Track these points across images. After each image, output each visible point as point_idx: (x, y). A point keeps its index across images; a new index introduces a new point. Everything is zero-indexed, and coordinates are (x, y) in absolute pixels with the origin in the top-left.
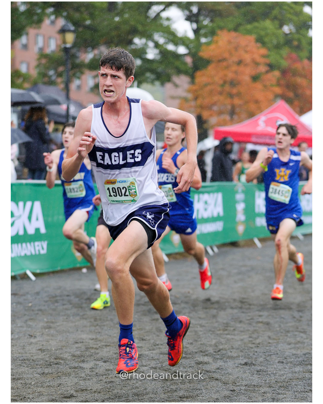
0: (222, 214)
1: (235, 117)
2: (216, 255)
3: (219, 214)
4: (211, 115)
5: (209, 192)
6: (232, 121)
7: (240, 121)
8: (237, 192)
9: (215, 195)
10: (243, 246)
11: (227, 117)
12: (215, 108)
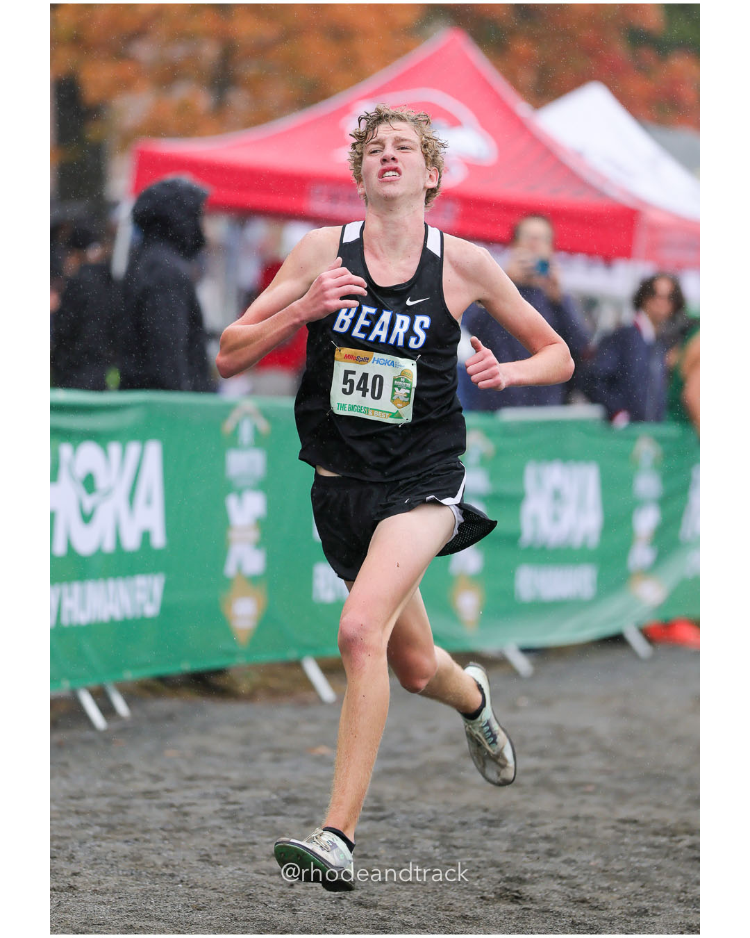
0: (158, 540)
1: (239, 100)
2: (121, 731)
3: (146, 536)
4: (125, 85)
5: (100, 438)
6: (220, 117)
7: (260, 117)
8: (233, 441)
9: (134, 449)
10: (250, 697)
11: (203, 100)
12: (145, 51)
